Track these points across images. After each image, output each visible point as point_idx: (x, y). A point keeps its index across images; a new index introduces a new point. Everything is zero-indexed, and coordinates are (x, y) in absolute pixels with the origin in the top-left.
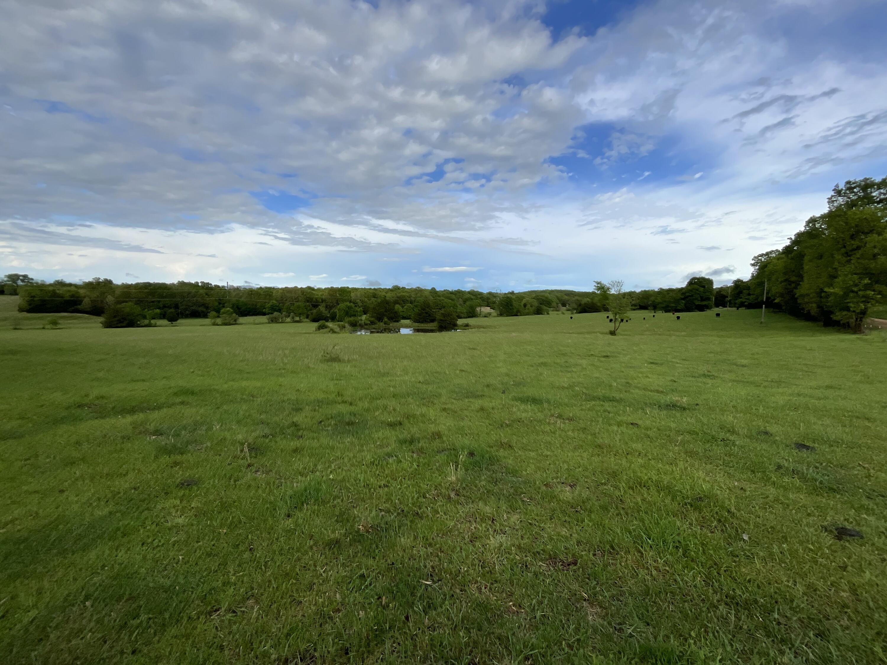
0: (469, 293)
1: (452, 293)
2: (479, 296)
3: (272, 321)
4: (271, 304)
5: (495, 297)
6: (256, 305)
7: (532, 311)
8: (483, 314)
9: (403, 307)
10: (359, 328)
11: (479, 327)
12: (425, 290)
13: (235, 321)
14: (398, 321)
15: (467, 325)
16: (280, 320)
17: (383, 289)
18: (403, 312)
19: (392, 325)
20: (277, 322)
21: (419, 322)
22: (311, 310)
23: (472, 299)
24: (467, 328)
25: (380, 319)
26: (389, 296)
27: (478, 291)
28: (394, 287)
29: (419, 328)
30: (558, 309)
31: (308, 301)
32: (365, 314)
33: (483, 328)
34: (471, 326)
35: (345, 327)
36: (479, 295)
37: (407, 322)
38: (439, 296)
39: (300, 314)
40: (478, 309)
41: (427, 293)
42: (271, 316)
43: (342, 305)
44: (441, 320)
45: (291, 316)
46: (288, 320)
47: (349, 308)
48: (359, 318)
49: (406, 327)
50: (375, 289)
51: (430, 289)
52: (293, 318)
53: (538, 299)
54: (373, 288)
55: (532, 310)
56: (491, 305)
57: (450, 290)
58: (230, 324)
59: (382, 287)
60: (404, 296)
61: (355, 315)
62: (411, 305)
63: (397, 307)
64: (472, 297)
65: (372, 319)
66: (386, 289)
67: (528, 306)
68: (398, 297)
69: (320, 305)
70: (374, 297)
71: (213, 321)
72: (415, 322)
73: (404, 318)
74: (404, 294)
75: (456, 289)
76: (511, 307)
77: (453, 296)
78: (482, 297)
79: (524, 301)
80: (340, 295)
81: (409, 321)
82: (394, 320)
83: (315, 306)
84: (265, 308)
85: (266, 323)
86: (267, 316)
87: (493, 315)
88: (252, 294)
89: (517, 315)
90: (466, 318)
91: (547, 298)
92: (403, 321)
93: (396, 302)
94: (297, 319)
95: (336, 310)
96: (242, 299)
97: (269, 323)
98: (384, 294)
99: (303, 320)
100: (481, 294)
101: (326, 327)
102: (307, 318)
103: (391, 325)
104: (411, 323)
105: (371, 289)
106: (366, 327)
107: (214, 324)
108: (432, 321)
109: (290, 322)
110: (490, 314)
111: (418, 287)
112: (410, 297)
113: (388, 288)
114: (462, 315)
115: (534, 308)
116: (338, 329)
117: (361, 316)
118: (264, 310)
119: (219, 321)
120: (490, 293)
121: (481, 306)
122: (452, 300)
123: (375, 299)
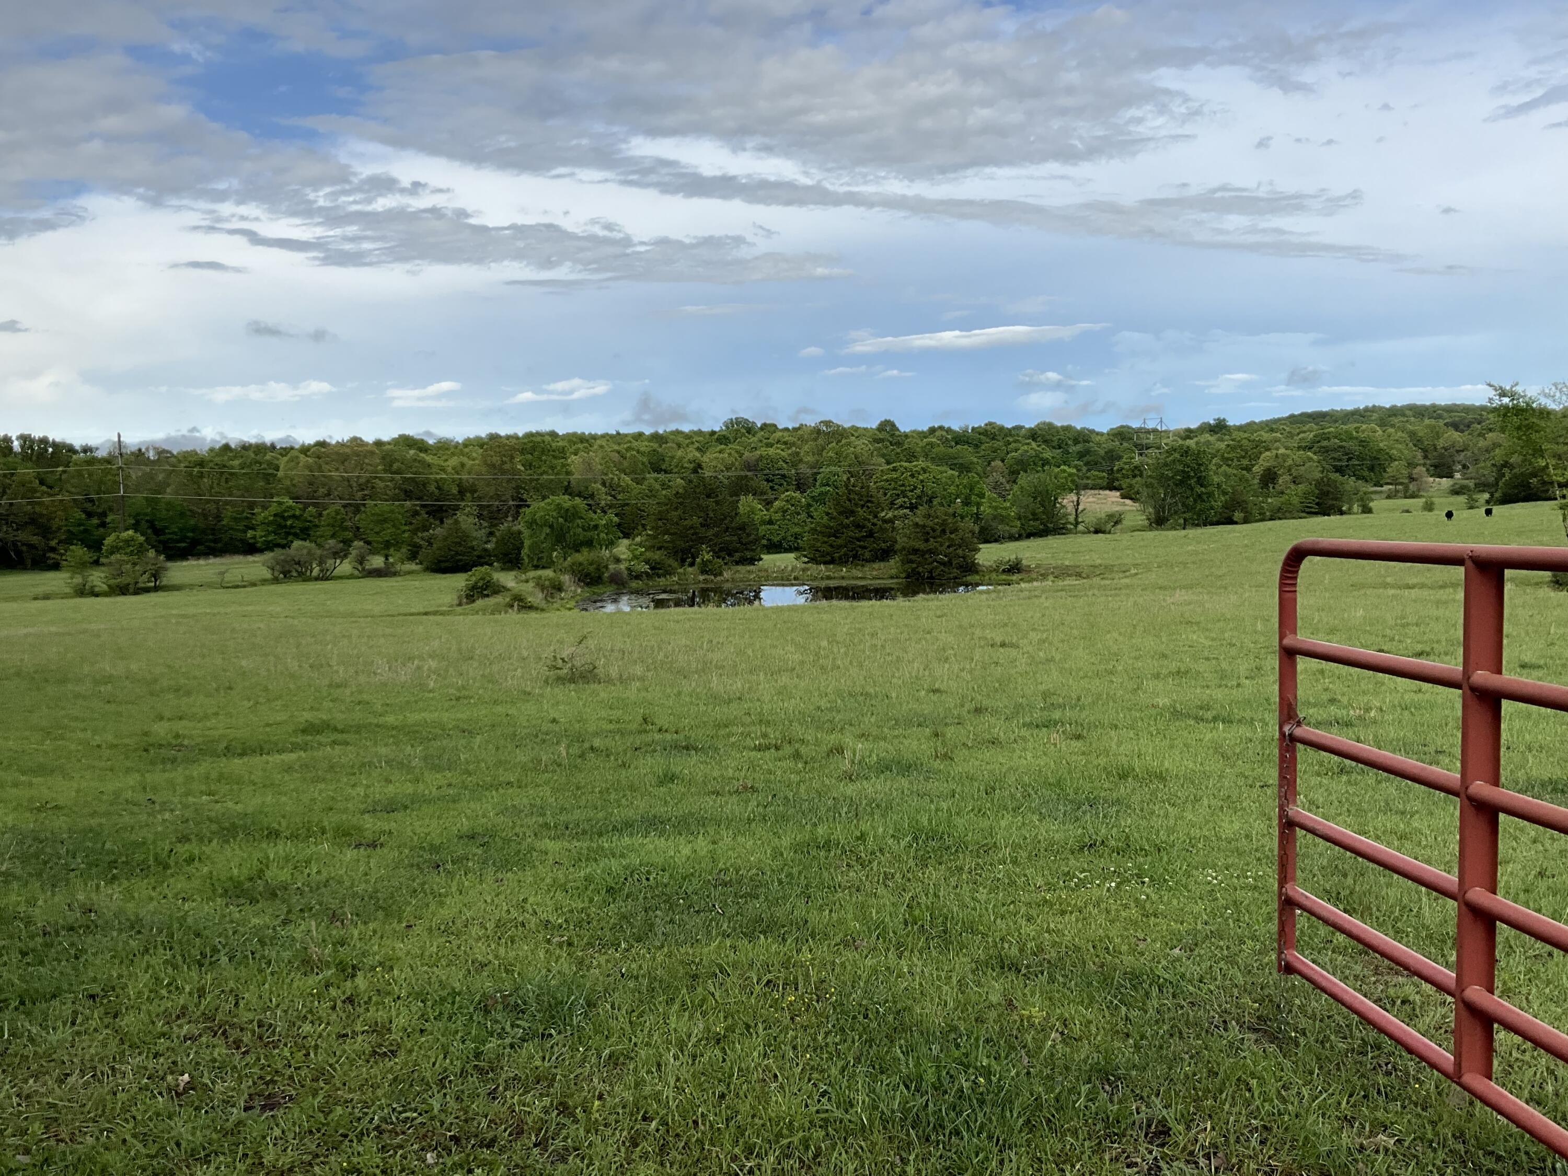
0: (1033, 435)
1: (960, 439)
2: (1074, 449)
3: (287, 574)
4: (274, 509)
5: (1142, 448)
6: (218, 518)
7: (1295, 500)
8: (1088, 519)
9: (768, 503)
10: (610, 589)
11: (1062, 572)
12: (855, 431)
13: (156, 576)
14: (752, 561)
15: (1015, 568)
16: (316, 571)
17: (688, 436)
18: (770, 522)
19: (730, 575)
20: (304, 577)
21: (832, 562)
22: (425, 528)
23: (1045, 462)
24: (1015, 577)
25: (686, 556)
26: (712, 459)
27: (1068, 429)
28: (730, 424)
29: (832, 583)
30: (1412, 487)
31: (408, 495)
32: (626, 536)
33: (1079, 575)
34: (1028, 570)
35: (559, 588)
36: (1076, 441)
37: (785, 560)
38: (911, 456)
39: (387, 545)
40: (1067, 501)
41: (861, 446)
42: (278, 553)
43: (538, 507)
44: (915, 551)
45: (354, 553)
46: (345, 567)
47: (570, 515)
48: (605, 553)
49: (784, 579)
50: (656, 437)
51: (874, 425)
52: (361, 560)
53: (1325, 450)
54: (648, 431)
55: (1296, 494)
56: (1125, 483)
57: (956, 427)
58: (139, 591)
59: (686, 428)
60: (773, 461)
61: (589, 543)
62: (797, 494)
63: (747, 504)
64: (1048, 454)
65: (657, 556)
66: (700, 433)
67: (1284, 479)
68: (748, 466)
69: (457, 508)
70: (658, 470)
71: (78, 580)
72: (813, 560)
73: (775, 547)
74: (771, 451)
75: (980, 422)
76: (1199, 490)
77: (967, 453)
78: (1087, 452)
79: (1265, 460)
80: (529, 465)
81: (792, 556)
82: (737, 556)
83: (439, 512)
84: (253, 528)
85: (264, 582)
86: (268, 555)
87: (1127, 522)
88: (201, 475)
89: (1230, 521)
90: (1019, 538)
91: (1363, 443)
92: (771, 561)
93: (740, 487)
94: (377, 561)
95: (520, 526)
96: (168, 495)
97: (276, 580)
98: (693, 454)
99: (398, 567)
100: (1083, 437)
101: (497, 589)
102: (413, 556)
103: (727, 575)
104: (799, 565)
105: (640, 435)
106: (634, 584)
107: (83, 592)
108: (884, 555)
109: (351, 577)
110: (1116, 520)
111: (828, 423)
112: (794, 465)
113: (706, 429)
114: (1002, 528)
115: (1302, 487)
116: (541, 595)
117: (611, 544)
118: (250, 534)
119: (97, 578)
120: (1122, 434)
121: (1078, 488)
122: (964, 468)
123: (662, 476)
